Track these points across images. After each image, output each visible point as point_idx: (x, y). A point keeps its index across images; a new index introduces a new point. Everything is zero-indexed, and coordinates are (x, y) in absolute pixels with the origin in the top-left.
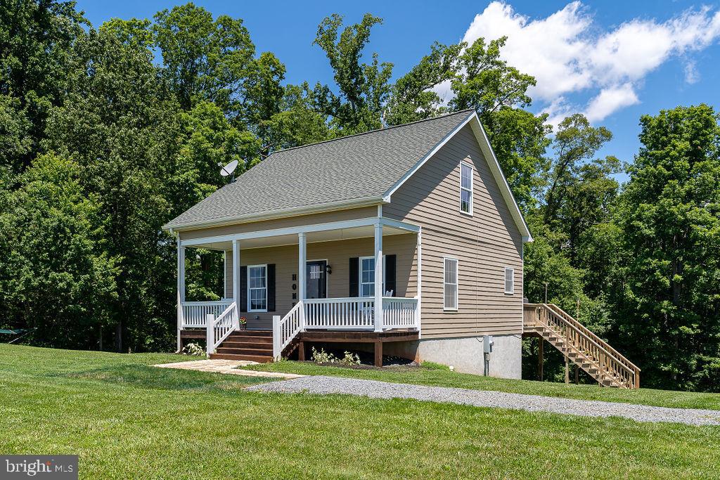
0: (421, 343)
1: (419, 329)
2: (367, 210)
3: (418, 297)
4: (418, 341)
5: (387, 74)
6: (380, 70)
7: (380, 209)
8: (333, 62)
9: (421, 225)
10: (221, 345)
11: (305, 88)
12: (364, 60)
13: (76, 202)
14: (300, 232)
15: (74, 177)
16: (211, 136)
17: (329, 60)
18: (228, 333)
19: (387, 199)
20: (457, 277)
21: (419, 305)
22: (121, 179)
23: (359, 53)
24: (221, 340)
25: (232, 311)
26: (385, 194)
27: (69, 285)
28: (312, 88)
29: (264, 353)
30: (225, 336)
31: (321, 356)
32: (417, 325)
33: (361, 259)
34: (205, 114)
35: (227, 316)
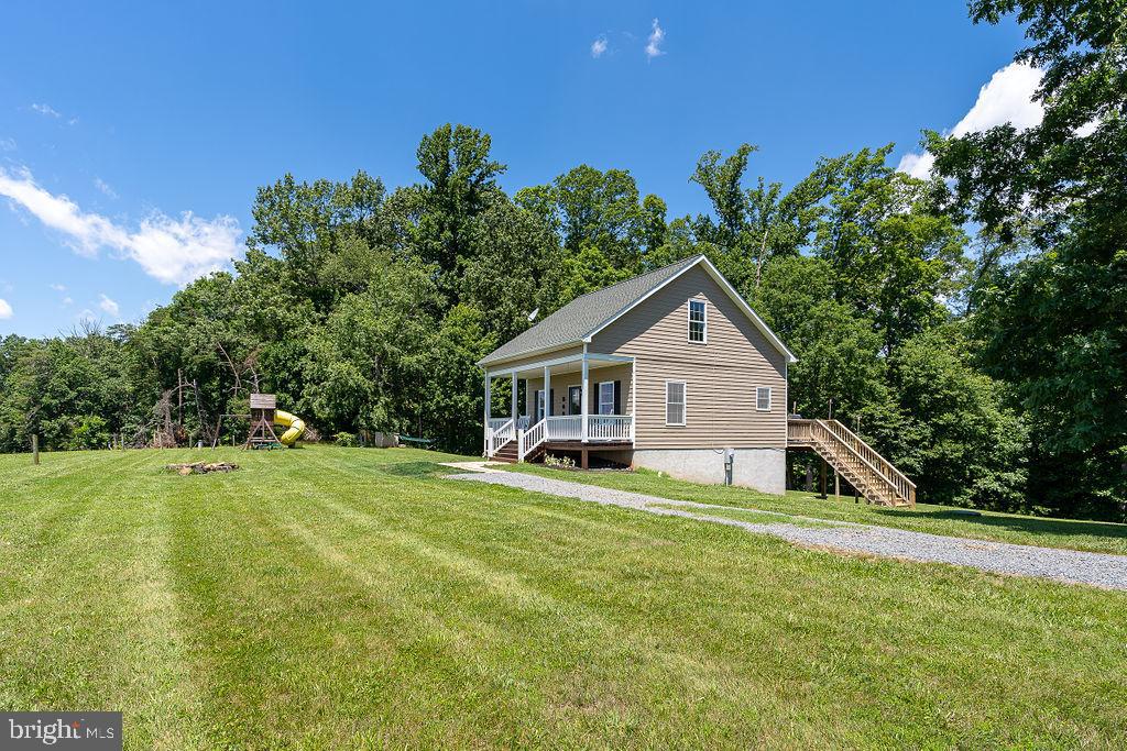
0: (636, 454)
1: (633, 441)
2: (577, 348)
3: (633, 415)
4: (633, 451)
5: (773, 195)
6: (766, 191)
7: (585, 347)
8: (712, 194)
9: (635, 357)
10: (500, 451)
11: (688, 221)
12: (747, 185)
13: (476, 341)
14: (545, 366)
15: (477, 320)
16: (590, 276)
17: (707, 193)
18: (506, 442)
19: (589, 340)
20: (685, 397)
21: (634, 421)
22: (512, 320)
23: (738, 181)
24: (500, 447)
25: (511, 425)
26: (587, 335)
27: (466, 404)
28: (693, 220)
29: (513, 457)
30: (503, 444)
31: (551, 460)
32: (632, 437)
33: (601, 384)
34: (587, 258)
35: (505, 429)
